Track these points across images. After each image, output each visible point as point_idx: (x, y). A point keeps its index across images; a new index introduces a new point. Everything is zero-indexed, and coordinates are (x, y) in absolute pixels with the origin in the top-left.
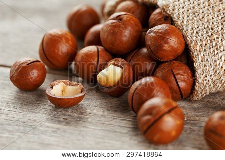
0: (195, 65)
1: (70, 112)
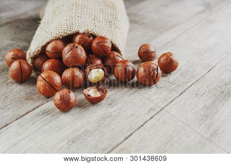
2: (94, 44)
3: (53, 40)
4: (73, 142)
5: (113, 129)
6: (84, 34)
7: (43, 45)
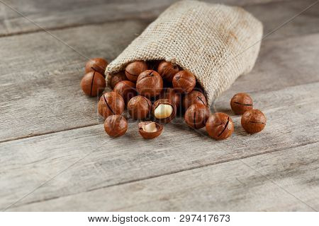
0: (206, 90)
1: (156, 140)
2: (174, 77)
3: (135, 61)
4: (101, 164)
5: (145, 166)
6: (170, 63)
7: (124, 63)
